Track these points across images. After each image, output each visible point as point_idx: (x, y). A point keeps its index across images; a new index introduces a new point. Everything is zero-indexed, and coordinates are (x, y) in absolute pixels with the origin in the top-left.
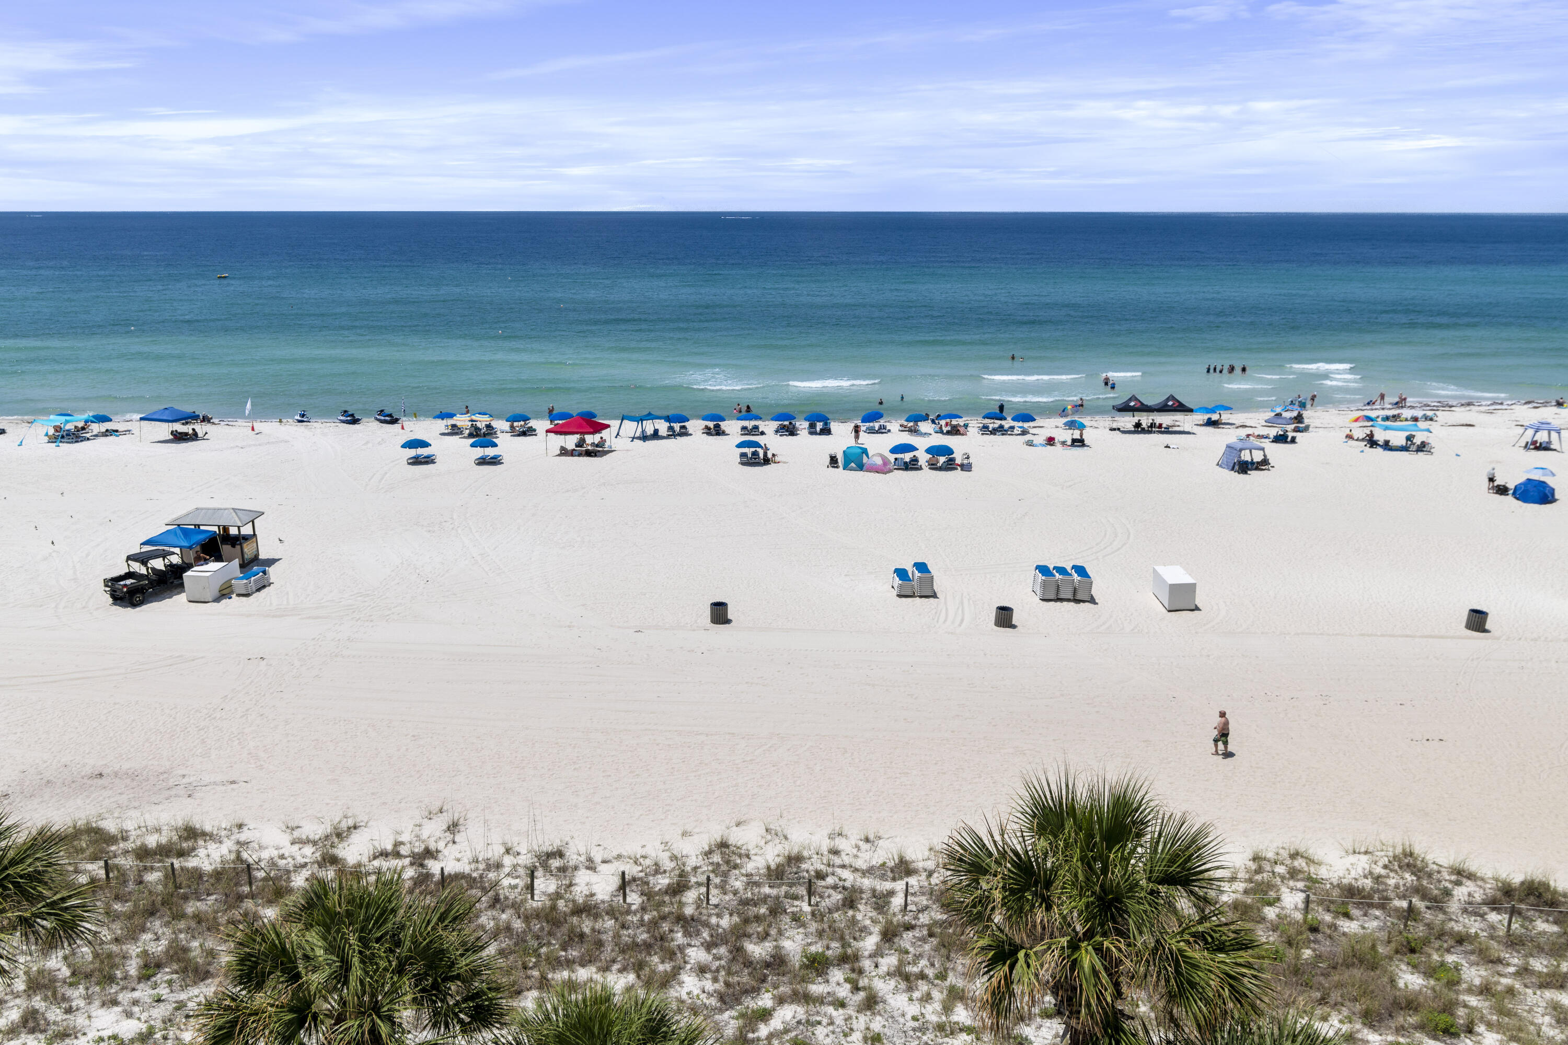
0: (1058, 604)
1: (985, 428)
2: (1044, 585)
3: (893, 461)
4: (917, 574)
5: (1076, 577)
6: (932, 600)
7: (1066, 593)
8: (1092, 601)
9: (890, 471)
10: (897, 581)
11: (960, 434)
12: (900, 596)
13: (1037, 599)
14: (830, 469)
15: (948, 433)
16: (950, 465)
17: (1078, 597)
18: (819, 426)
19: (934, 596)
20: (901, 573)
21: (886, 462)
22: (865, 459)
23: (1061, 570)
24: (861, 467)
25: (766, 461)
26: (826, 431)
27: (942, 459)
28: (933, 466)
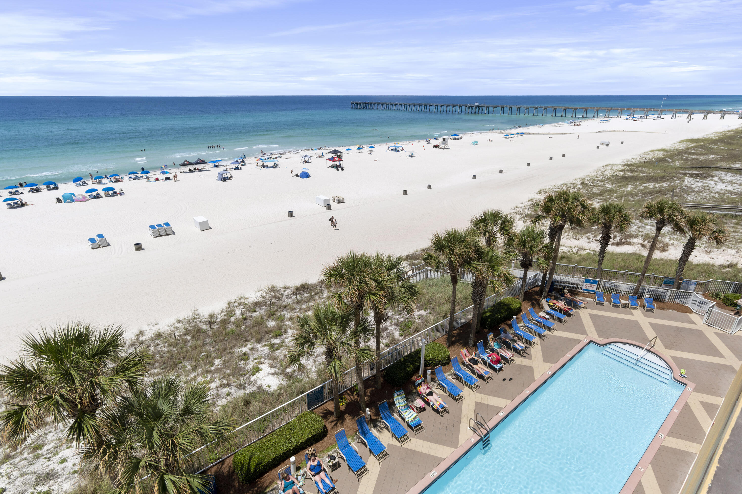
0: (161, 237)
1: (130, 178)
2: (153, 232)
3: (88, 197)
4: (99, 239)
5: (165, 227)
6: (108, 247)
7: (163, 233)
8: (174, 233)
9: (87, 200)
10: (90, 243)
11: (120, 181)
12: (93, 249)
13: (152, 237)
14: (58, 204)
15: (115, 182)
16: (115, 194)
17: (168, 233)
18: (52, 186)
19: (109, 245)
20: (92, 240)
21: (84, 197)
22: (74, 197)
23: (160, 226)
24: (73, 201)
25: (23, 205)
26: (56, 188)
27: (111, 193)
28: (108, 196)
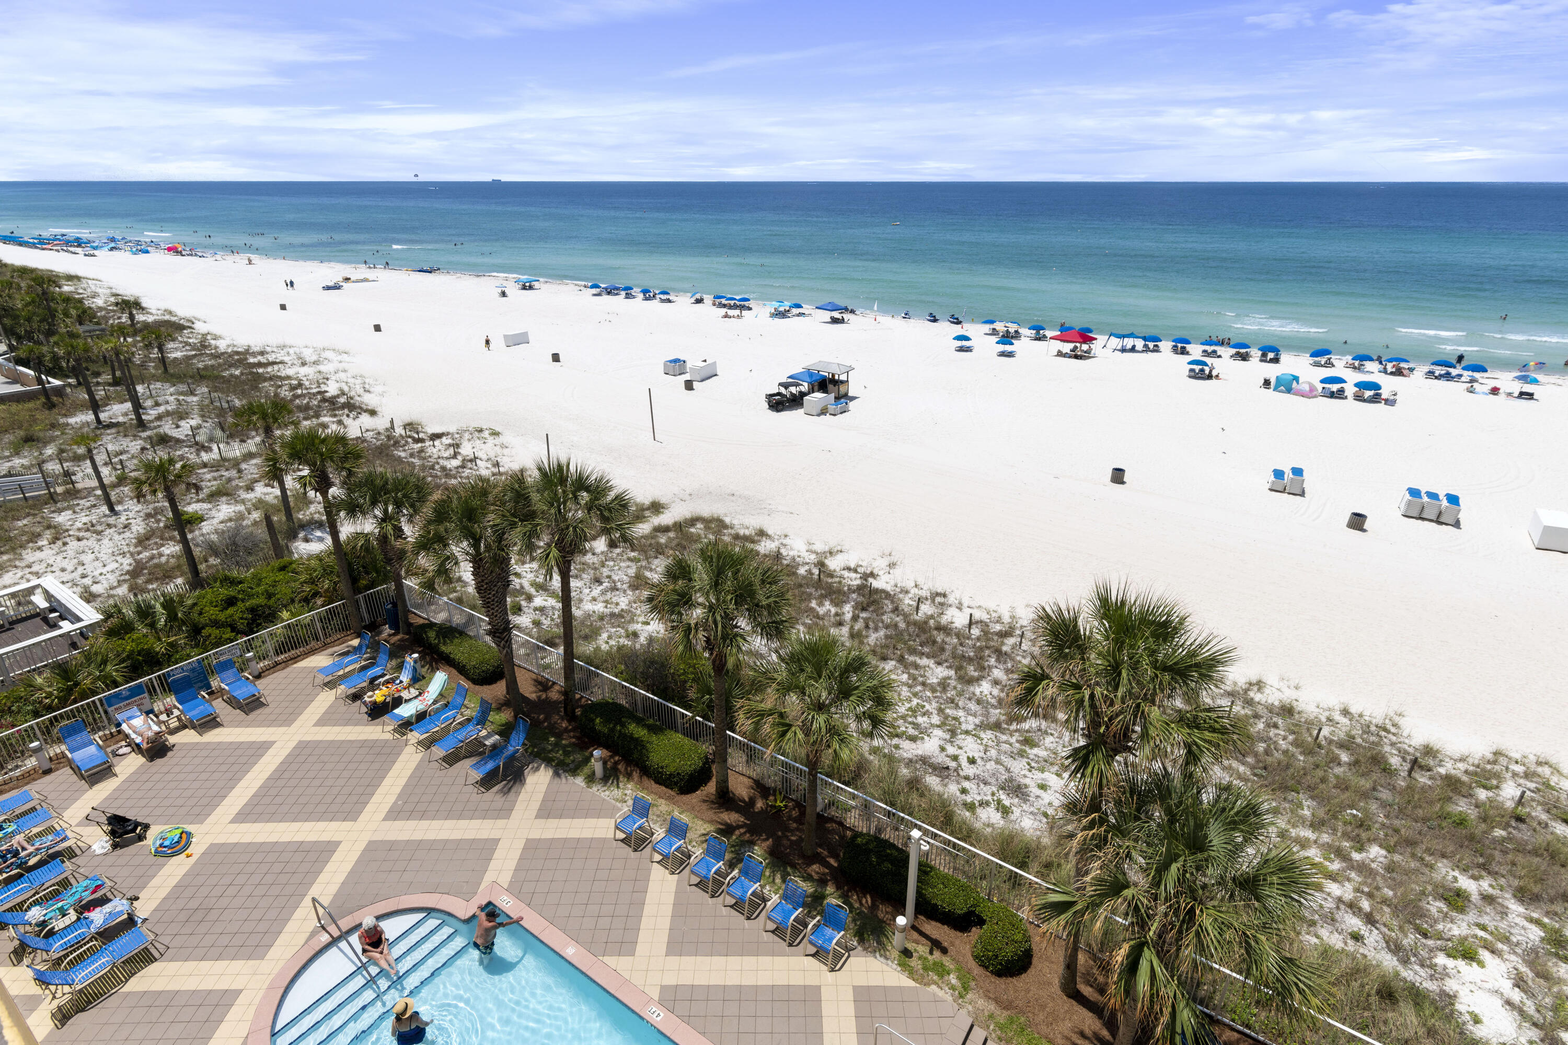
0: (1420, 521)
1: (1430, 374)
2: (1409, 503)
3: (1320, 390)
4: (1291, 476)
5: (1445, 503)
6: (1298, 497)
7: (1430, 513)
8: (1457, 524)
9: (1315, 397)
10: (1272, 478)
11: (1403, 375)
12: (1271, 490)
13: (1399, 514)
14: (1263, 389)
15: (1392, 373)
16: (1376, 399)
17: (1442, 520)
18: (1271, 355)
19: (1302, 494)
20: (1279, 474)
21: (1312, 389)
22: (1294, 384)
23: (1433, 496)
24: (1289, 390)
25: (1210, 377)
26: (1276, 360)
27: (1368, 394)
28: (1359, 398)
